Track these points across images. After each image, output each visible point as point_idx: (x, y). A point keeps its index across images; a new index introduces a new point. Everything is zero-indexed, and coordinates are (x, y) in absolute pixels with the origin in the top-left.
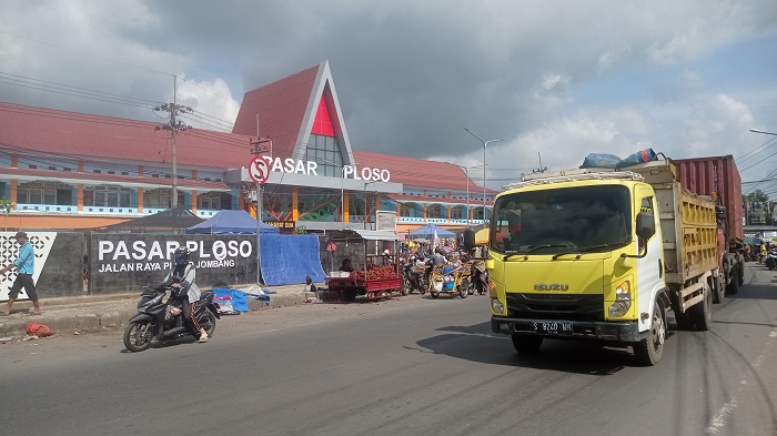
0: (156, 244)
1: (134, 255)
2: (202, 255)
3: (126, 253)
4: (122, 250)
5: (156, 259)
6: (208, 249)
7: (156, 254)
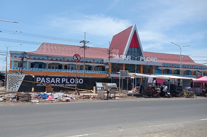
0: (53, 79)
1: (47, 82)
2: (67, 82)
3: (44, 81)
4: (43, 80)
5: (53, 83)
6: (69, 81)
7: (53, 81)
